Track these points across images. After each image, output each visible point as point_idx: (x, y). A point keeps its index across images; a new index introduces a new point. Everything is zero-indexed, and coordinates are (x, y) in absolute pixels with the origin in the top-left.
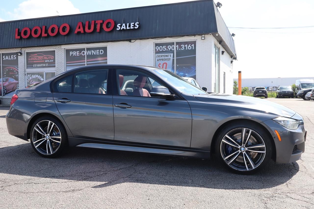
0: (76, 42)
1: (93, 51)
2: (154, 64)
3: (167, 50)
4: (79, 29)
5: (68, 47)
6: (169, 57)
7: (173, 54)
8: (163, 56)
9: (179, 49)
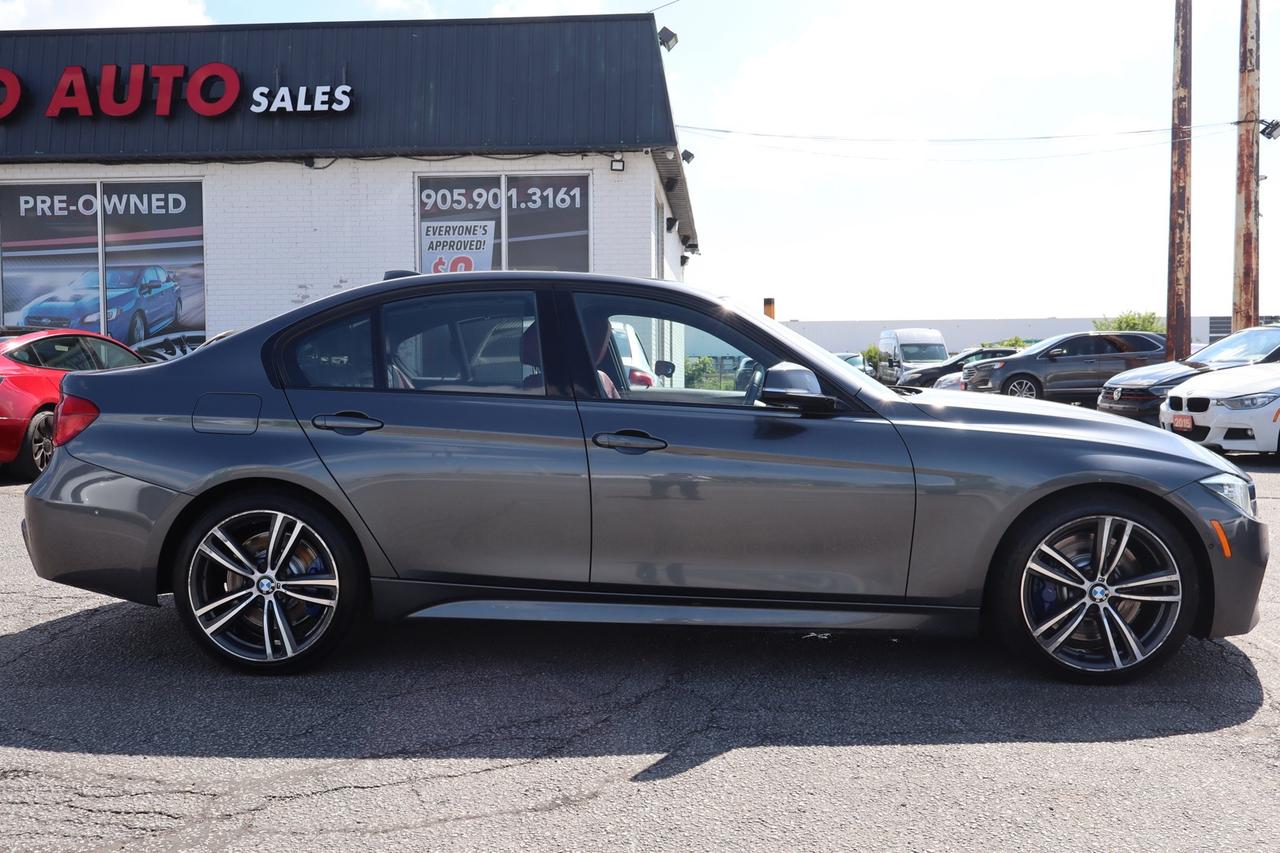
0: (51, 156)
1: (134, 198)
2: (415, 262)
3: (470, 206)
4: (67, 95)
5: (9, 177)
6: (479, 236)
7: (493, 223)
8: (454, 231)
9: (518, 204)
